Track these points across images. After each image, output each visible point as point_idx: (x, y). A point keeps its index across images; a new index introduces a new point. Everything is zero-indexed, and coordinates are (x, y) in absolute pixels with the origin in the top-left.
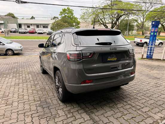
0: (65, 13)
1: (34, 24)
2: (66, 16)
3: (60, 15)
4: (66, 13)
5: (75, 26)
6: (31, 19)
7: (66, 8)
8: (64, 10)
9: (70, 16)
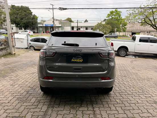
0: (112, 15)
1: (84, 27)
2: (113, 18)
3: (107, 17)
4: (114, 15)
5: (121, 27)
6: (84, 22)
7: (114, 10)
8: (112, 13)
9: (117, 18)
